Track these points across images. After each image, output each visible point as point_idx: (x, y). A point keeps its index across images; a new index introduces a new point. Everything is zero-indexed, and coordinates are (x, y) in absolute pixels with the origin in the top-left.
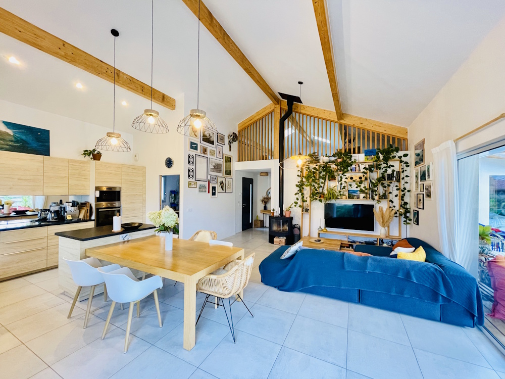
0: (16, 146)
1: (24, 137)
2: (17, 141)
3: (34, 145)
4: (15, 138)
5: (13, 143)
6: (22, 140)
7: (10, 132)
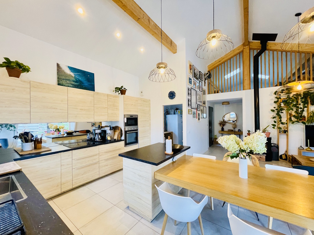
0: (76, 85)
1: (80, 79)
2: (76, 82)
3: (86, 84)
4: (76, 79)
5: (74, 83)
6: (79, 80)
7: (72, 74)
